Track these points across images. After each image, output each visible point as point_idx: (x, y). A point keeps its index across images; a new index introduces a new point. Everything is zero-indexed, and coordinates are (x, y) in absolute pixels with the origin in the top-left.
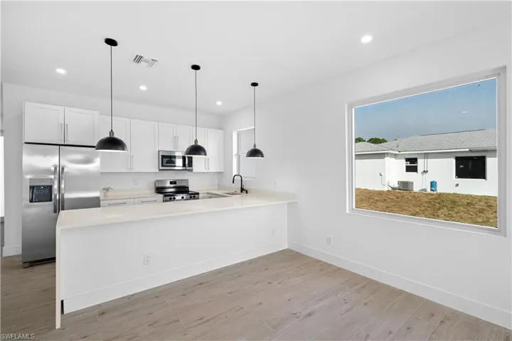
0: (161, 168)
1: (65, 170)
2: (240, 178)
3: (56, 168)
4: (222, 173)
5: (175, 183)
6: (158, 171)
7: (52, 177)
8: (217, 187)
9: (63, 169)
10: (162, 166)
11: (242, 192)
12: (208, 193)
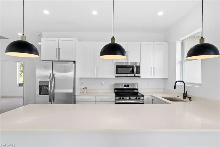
0: (116, 75)
1: (55, 76)
2: (183, 84)
3: (50, 75)
4: (167, 78)
5: (128, 86)
6: (114, 77)
7: (48, 80)
8: (162, 91)
9: (54, 75)
10: (117, 73)
11: (184, 98)
12: (151, 96)
